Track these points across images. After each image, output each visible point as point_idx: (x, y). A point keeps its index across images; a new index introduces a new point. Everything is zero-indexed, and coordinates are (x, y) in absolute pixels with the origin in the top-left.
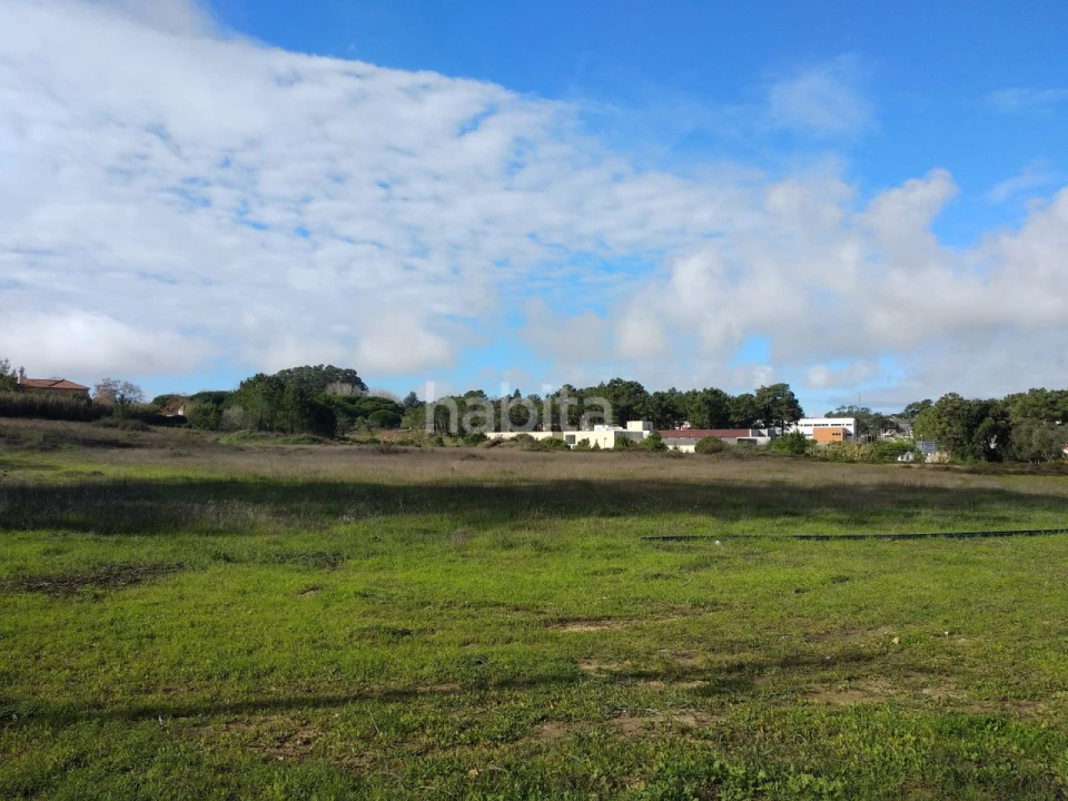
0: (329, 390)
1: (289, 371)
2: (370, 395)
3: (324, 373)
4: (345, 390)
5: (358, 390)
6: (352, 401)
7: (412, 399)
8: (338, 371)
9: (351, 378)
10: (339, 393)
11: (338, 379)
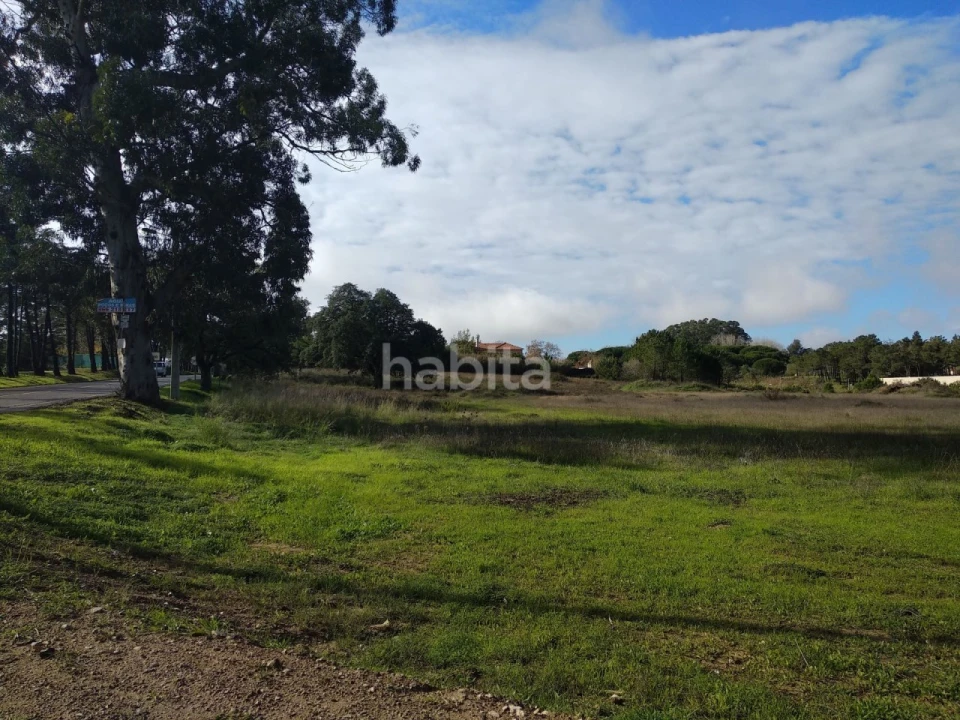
0: (714, 342)
1: (676, 326)
2: (753, 344)
3: (709, 326)
4: (729, 341)
5: (741, 340)
6: (736, 350)
7: (796, 346)
8: (721, 323)
9: (734, 329)
10: (723, 344)
11: (721, 330)
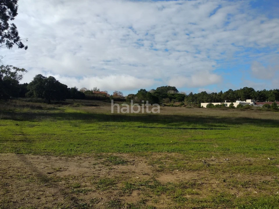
0: (168, 92)
1: (159, 88)
2: (179, 93)
3: (168, 88)
4: (172, 92)
5: (175, 92)
6: (173, 95)
8: (171, 87)
9: (174, 89)
11: (171, 89)
